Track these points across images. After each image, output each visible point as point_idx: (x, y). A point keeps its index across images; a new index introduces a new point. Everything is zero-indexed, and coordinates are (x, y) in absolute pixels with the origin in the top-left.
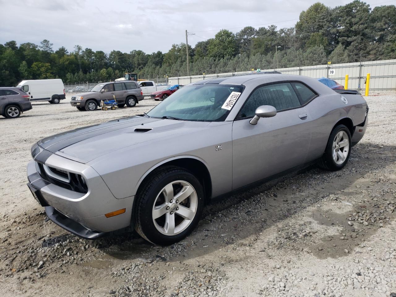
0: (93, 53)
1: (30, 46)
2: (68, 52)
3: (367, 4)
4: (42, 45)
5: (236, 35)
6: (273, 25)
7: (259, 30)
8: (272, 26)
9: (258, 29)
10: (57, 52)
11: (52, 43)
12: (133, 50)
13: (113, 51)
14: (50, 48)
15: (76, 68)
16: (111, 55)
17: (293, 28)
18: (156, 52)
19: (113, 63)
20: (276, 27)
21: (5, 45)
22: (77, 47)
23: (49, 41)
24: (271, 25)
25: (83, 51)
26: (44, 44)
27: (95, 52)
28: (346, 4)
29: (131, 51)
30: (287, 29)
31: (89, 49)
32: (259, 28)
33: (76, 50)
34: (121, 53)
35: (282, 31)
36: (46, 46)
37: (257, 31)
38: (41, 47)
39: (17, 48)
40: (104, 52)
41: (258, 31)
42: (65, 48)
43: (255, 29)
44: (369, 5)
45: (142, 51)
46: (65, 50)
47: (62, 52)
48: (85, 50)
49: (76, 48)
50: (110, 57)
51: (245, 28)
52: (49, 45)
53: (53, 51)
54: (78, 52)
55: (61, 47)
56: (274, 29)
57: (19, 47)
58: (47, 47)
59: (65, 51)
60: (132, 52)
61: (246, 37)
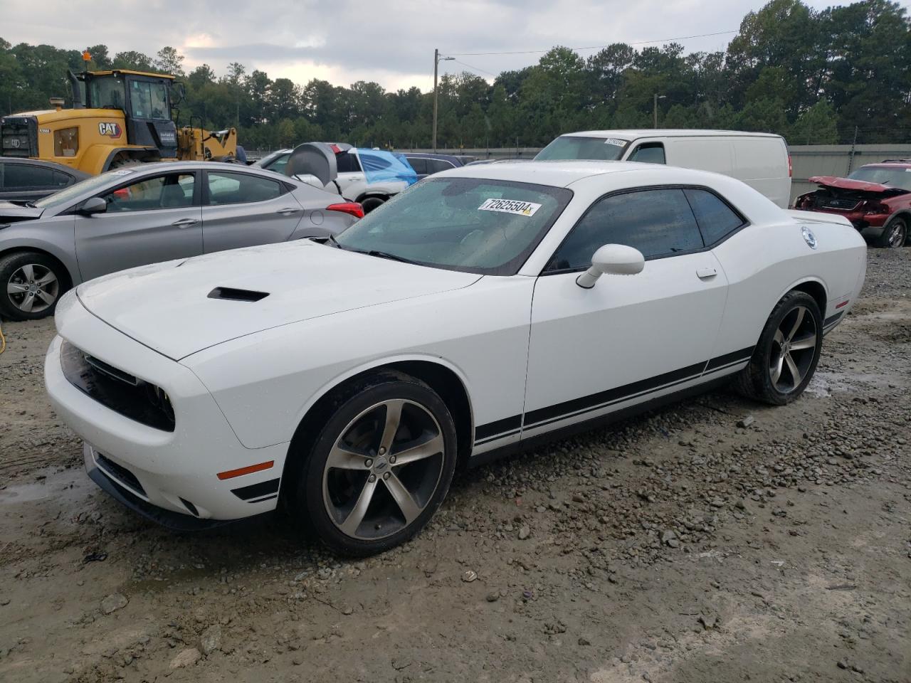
0: (269, 82)
1: (135, 59)
2: (215, 78)
3: (901, 7)
4: (160, 59)
5: (589, 61)
6: (675, 44)
7: (642, 53)
8: (673, 46)
9: (640, 52)
10: (193, 75)
11: (180, 55)
12: (358, 82)
13: (312, 80)
14: (178, 65)
15: (228, 114)
16: (308, 88)
17: (722, 54)
18: (407, 90)
19: (311, 107)
20: (683, 48)
21: (84, 52)
22: (233, 67)
23: (175, 51)
24: (671, 44)
25: (248, 78)
26: (165, 56)
27: (275, 81)
28: (852, 4)
29: (354, 84)
30: (705, 56)
31: (262, 73)
32: (644, 49)
33: (230, 74)
34: (331, 86)
35: (694, 58)
36: (169, 61)
37: (637, 54)
38: (160, 63)
39: (109, 61)
40: (292, 81)
41: (640, 54)
42: (209, 69)
43: (634, 51)
44: (903, 10)
45: (378, 85)
46: (210, 71)
47: (202, 75)
48: (251, 75)
49: (231, 70)
50: (305, 93)
51: (610, 47)
52: (176, 59)
53: (183, 73)
54: (237, 77)
55: (202, 65)
56: (676, 53)
57: (112, 60)
58: (172, 62)
59: (210, 75)
60: (356, 86)
61: (610, 67)
